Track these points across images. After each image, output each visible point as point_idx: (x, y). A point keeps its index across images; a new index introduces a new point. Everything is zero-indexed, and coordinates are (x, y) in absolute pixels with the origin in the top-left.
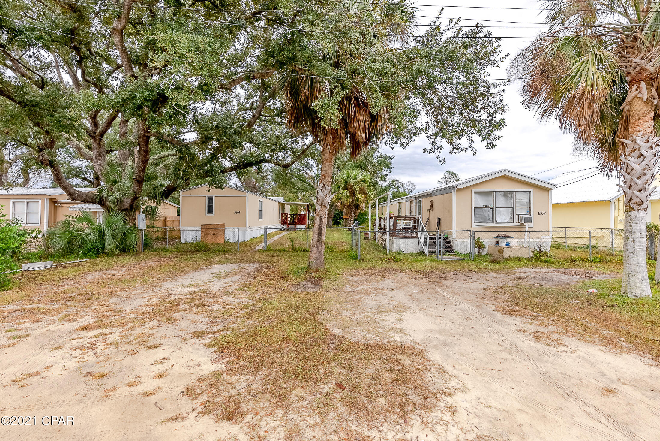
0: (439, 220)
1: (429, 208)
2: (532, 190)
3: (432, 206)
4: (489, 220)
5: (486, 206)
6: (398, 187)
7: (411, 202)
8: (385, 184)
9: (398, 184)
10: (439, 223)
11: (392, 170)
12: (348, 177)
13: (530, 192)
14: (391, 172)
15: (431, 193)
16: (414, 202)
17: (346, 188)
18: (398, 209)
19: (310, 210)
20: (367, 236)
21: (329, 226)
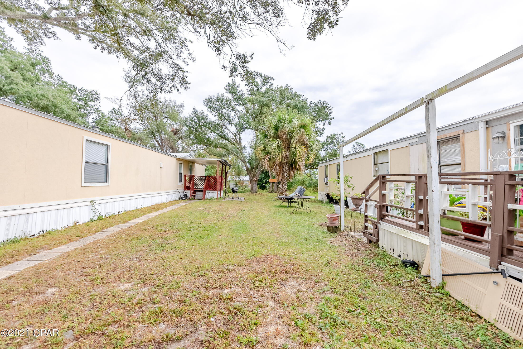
14: (329, 124)
17: (276, 137)
18: (375, 165)
19: (227, 172)
20: (334, 222)
21: (254, 191)
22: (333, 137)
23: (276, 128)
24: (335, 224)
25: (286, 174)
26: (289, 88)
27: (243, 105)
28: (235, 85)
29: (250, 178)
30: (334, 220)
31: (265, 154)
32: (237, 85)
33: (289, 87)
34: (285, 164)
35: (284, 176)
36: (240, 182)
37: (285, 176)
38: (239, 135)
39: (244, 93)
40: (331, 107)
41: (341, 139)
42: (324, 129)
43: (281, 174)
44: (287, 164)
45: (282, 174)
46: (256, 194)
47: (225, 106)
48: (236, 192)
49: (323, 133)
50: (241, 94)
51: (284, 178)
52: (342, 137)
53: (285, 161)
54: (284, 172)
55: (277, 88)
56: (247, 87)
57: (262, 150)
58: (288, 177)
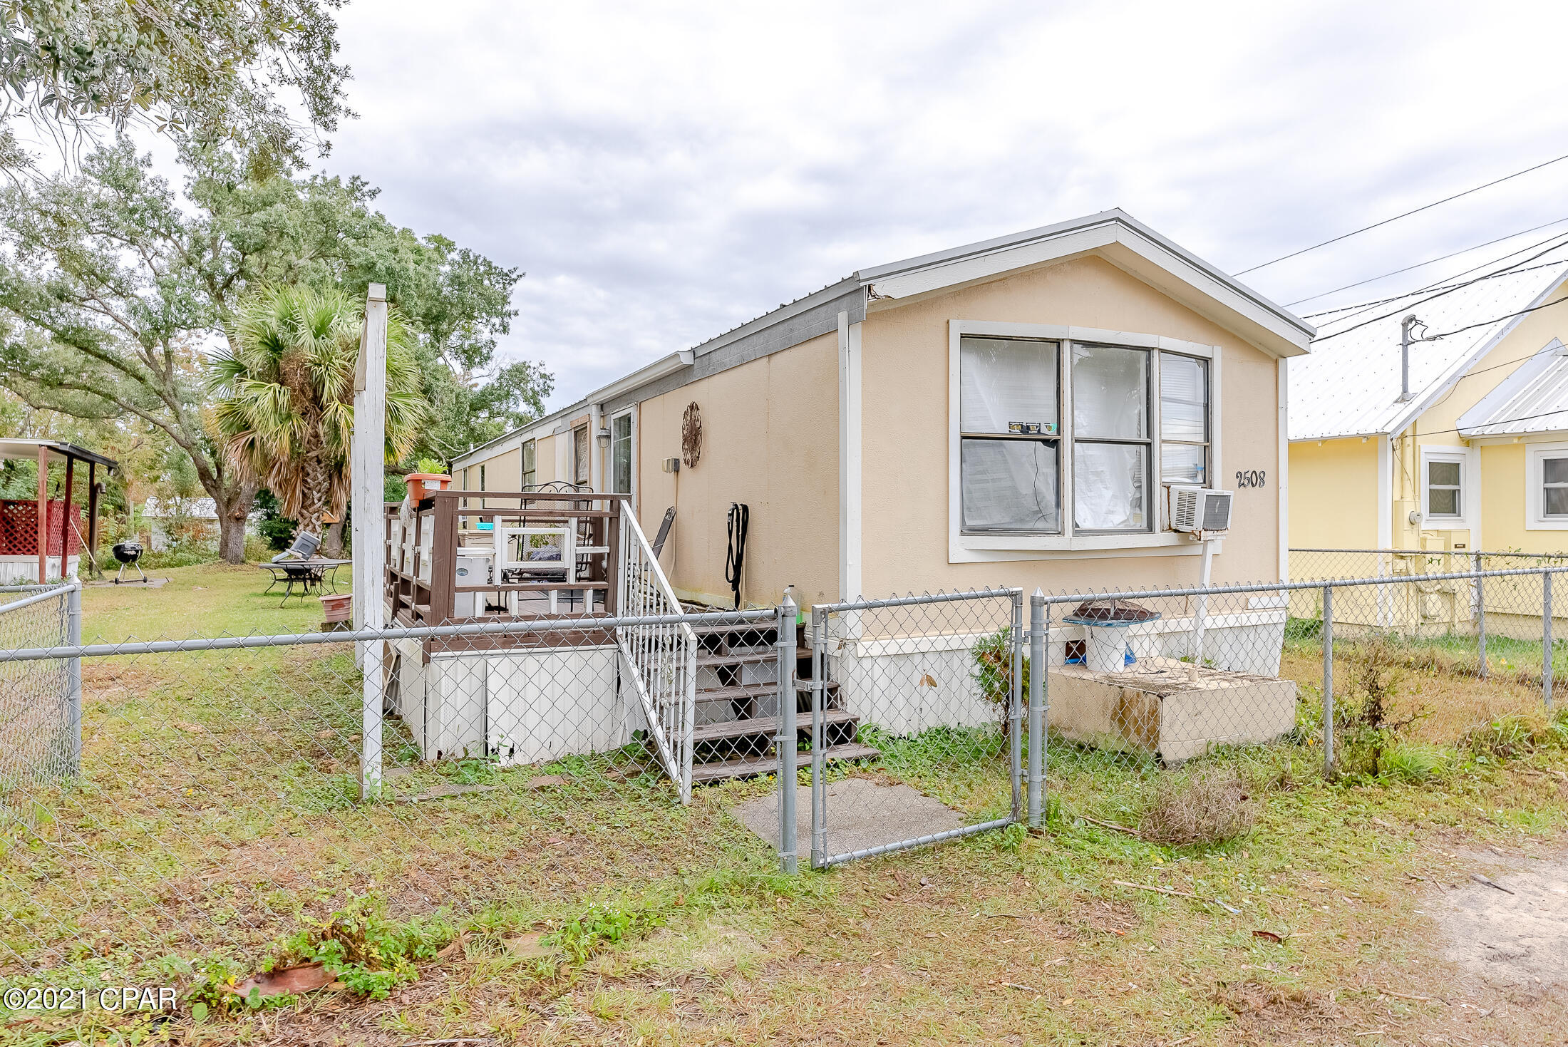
0: (741, 519)
1: (677, 450)
2: (1217, 353)
3: (693, 437)
4: (1039, 514)
5: (1025, 429)
6: (535, 393)
7: (579, 433)
8: (482, 378)
9: (535, 384)
10: (743, 537)
11: (512, 322)
12: (290, 323)
13: (1206, 361)
14: (505, 329)
15: (687, 360)
16: (595, 430)
17: (275, 373)
18: (524, 474)
19: (99, 485)
20: (337, 612)
21: (230, 555)
22: (518, 374)
23: (275, 346)
24: (339, 615)
25: (317, 495)
26: (366, 189)
27: (169, 236)
28: (130, 153)
29: (218, 507)
30: (334, 608)
31: (234, 429)
32: (139, 154)
33: (364, 184)
34: (314, 463)
35: (309, 502)
36: (185, 524)
37: (313, 503)
38: (165, 343)
39: (169, 189)
40: (518, 272)
41: (541, 381)
42: (493, 342)
43: (298, 493)
44: (319, 462)
45: (304, 494)
46: (239, 566)
47: (95, 224)
48: (134, 558)
49: (488, 358)
50: (158, 193)
51: (311, 510)
52: (543, 376)
53: (313, 454)
54: (309, 489)
55: (319, 181)
56: (184, 169)
57: (224, 415)
58: (327, 503)
